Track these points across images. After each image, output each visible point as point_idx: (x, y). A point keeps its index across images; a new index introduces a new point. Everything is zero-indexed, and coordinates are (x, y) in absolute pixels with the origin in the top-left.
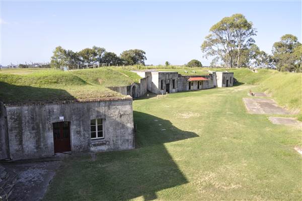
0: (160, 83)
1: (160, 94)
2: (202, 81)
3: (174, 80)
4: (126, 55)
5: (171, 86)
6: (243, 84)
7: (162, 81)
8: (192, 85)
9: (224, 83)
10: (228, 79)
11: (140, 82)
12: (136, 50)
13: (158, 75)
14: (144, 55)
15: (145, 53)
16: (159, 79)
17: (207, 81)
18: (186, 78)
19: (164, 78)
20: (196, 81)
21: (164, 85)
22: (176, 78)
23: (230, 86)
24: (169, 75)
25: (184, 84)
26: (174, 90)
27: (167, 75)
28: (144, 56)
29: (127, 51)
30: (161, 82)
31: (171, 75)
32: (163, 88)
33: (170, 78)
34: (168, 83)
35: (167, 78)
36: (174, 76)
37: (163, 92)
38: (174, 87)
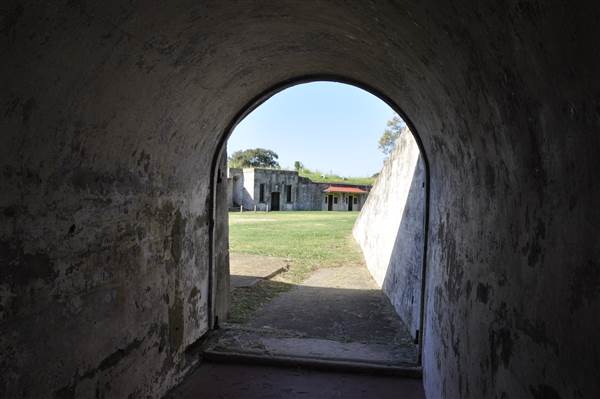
0: (258, 190)
2: (359, 196)
3: (290, 187)
5: (282, 199)
7: (262, 186)
8: (336, 202)
12: (258, 150)
13: (253, 174)
14: (274, 159)
15: (277, 157)
16: (256, 180)
18: (320, 186)
19: (266, 181)
20: (344, 194)
21: (267, 194)
22: (293, 183)
24: (277, 175)
25: (315, 197)
26: (289, 206)
27: (274, 176)
28: (275, 163)
29: (240, 152)
30: (261, 188)
31: (283, 176)
32: (265, 200)
33: (281, 181)
34: (276, 190)
35: (274, 180)
36: (289, 178)
37: (262, 205)
38: (289, 201)
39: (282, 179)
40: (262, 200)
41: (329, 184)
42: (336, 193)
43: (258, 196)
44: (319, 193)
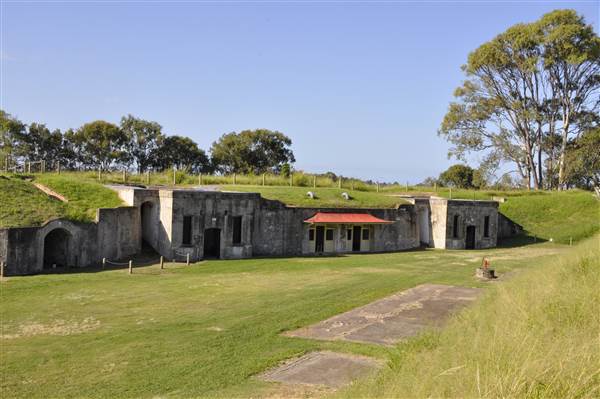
0: (181, 226)
1: (181, 260)
2: (372, 226)
3: (239, 219)
4: (229, 145)
5: (225, 239)
6: (540, 241)
7: (187, 220)
8: (330, 238)
9: (456, 236)
10: (472, 222)
11: (97, 220)
13: (171, 200)
14: (286, 146)
15: (289, 142)
16: (175, 211)
17: (391, 228)
18: (301, 213)
19: (194, 211)
20: (343, 225)
22: (245, 213)
23: (481, 247)
24: (215, 201)
26: (237, 250)
27: (209, 203)
28: (286, 151)
30: (184, 221)
31: (227, 202)
32: (193, 242)
33: (221, 211)
34: (214, 226)
35: (209, 209)
36: (237, 205)
37: (188, 253)
38: (237, 241)
39: (223, 206)
40: (187, 241)
41: (316, 211)
42: (329, 224)
43: (180, 237)
44: (297, 225)
